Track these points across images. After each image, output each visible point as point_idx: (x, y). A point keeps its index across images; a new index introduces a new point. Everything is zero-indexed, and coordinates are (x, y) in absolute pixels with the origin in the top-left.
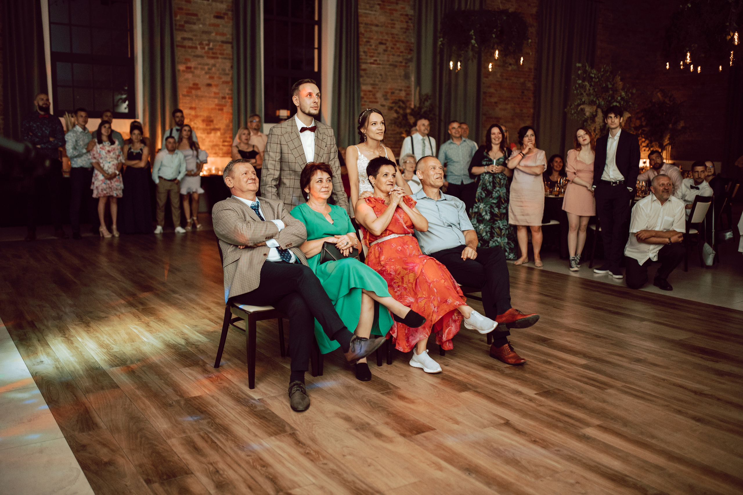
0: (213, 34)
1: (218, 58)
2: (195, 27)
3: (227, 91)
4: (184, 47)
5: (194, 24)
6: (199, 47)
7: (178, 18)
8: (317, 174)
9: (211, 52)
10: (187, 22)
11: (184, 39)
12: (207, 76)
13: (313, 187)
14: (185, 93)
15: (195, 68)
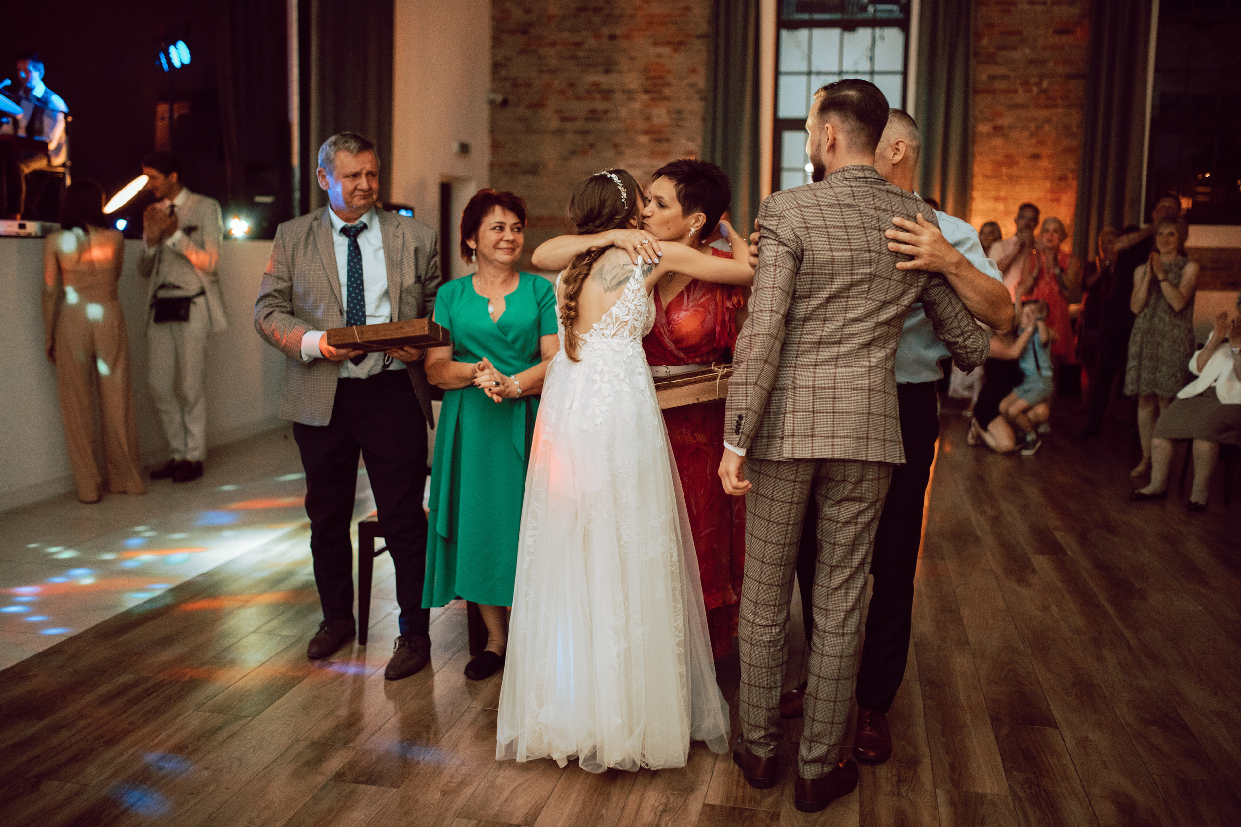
0: (1051, 64)
1: (1056, 106)
2: (1017, 55)
3: (1071, 165)
4: (993, 92)
5: (1014, 48)
6: (1020, 89)
7: (985, 41)
8: (493, 212)
9: (1043, 96)
10: (1001, 48)
11: (992, 78)
12: (1033, 141)
13: (484, 237)
14: (988, 172)
15: (1011, 127)
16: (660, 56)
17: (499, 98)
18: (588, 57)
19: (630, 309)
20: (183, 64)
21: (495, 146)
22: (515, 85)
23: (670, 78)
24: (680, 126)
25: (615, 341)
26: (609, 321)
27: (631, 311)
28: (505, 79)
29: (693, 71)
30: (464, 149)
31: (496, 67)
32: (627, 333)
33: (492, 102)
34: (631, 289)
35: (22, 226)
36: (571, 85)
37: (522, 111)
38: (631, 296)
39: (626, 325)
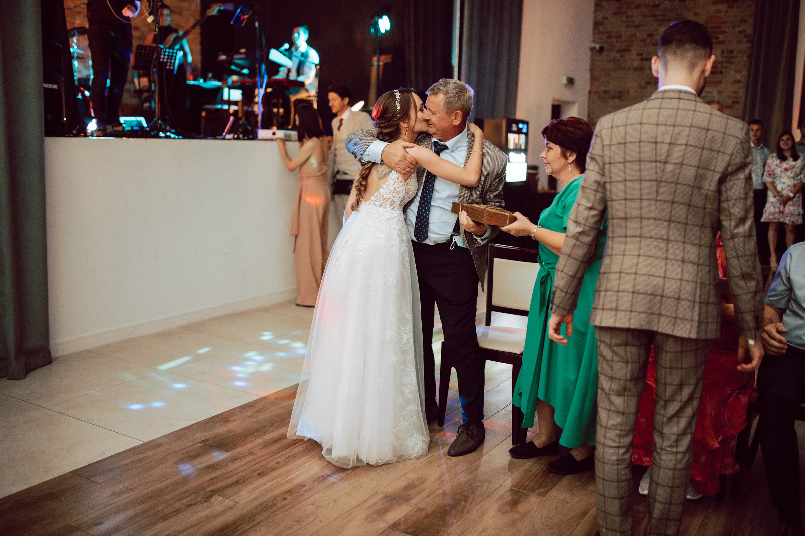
16: (718, 11)
17: (598, 46)
18: (663, 15)
19: (391, 190)
20: (386, 31)
21: (593, 79)
22: (609, 37)
23: (725, 27)
24: (731, 62)
25: (381, 209)
26: (379, 196)
27: (392, 192)
28: (602, 33)
29: (744, 21)
30: (571, 81)
31: (597, 24)
32: (388, 205)
33: (592, 49)
34: (393, 178)
35: (274, 134)
36: (650, 35)
37: (614, 54)
38: (392, 182)
39: (389, 200)
